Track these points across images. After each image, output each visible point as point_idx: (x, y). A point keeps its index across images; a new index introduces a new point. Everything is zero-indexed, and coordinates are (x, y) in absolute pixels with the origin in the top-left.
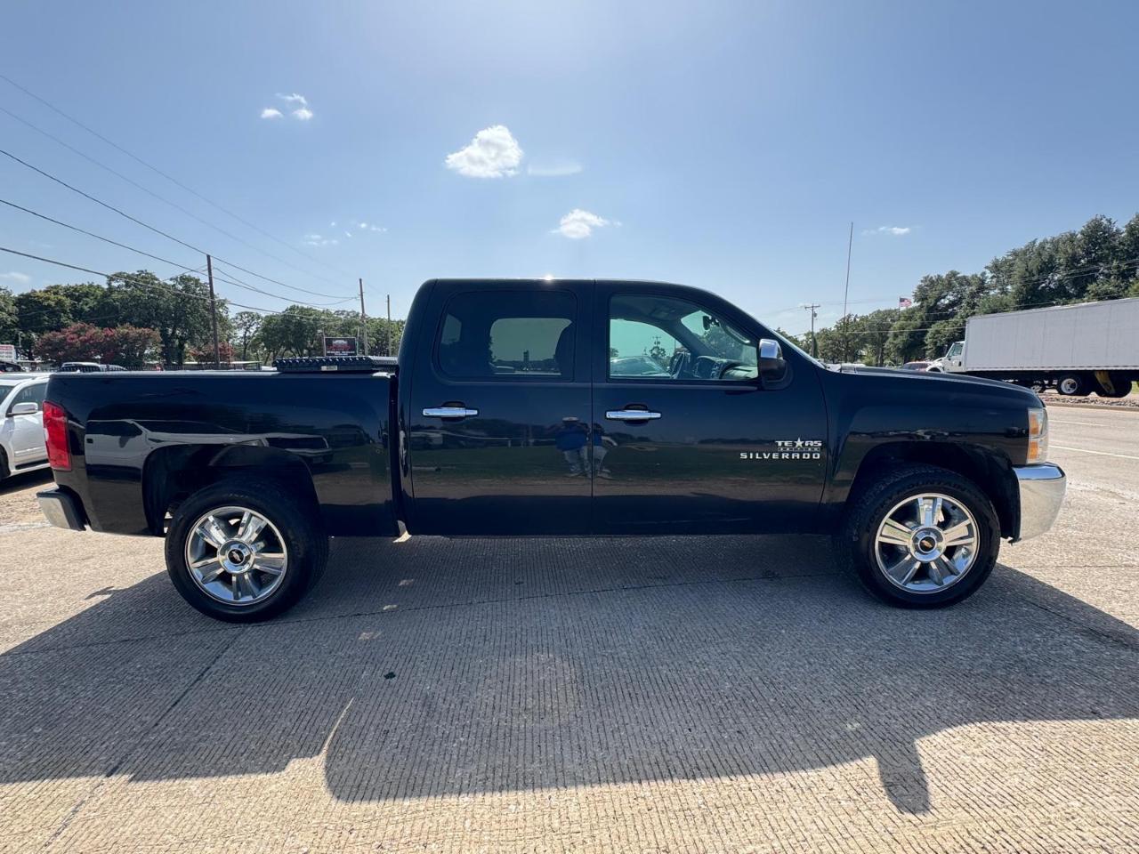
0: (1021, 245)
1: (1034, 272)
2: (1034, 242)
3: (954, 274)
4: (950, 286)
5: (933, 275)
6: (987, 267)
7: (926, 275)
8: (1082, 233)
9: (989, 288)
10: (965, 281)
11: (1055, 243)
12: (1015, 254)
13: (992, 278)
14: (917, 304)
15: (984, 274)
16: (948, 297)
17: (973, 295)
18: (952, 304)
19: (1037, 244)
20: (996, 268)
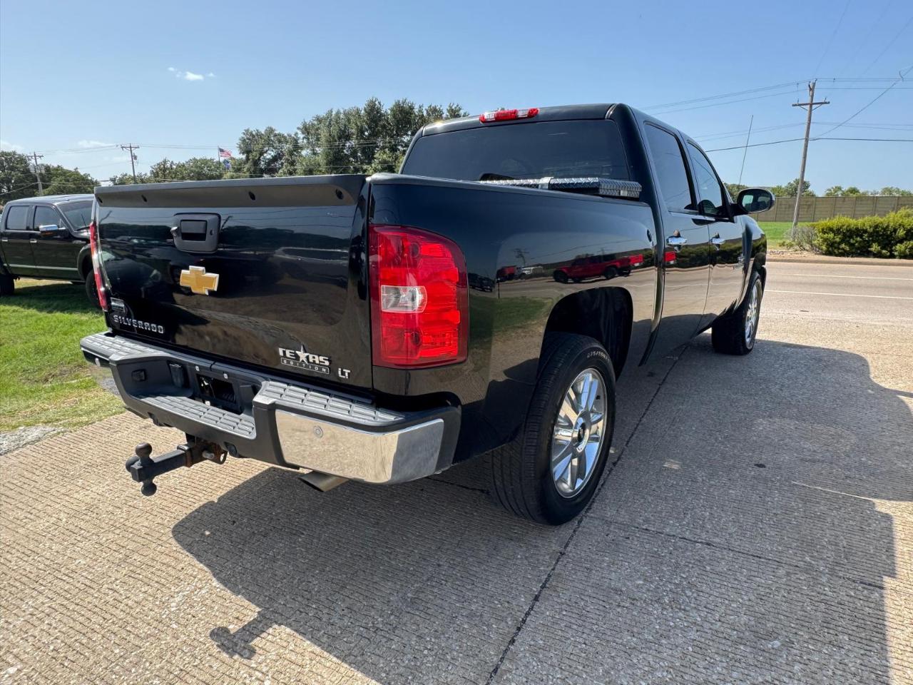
0: (322, 113)
1: (336, 138)
2: (332, 112)
3: (271, 131)
4: (269, 143)
5: (253, 129)
6: (298, 128)
7: (246, 129)
8: (365, 110)
9: (302, 148)
10: (281, 139)
11: (347, 114)
12: (319, 120)
13: (303, 138)
14: (244, 157)
15: (296, 134)
16: (269, 152)
17: (291, 154)
18: (275, 159)
19: (334, 113)
20: (306, 130)
